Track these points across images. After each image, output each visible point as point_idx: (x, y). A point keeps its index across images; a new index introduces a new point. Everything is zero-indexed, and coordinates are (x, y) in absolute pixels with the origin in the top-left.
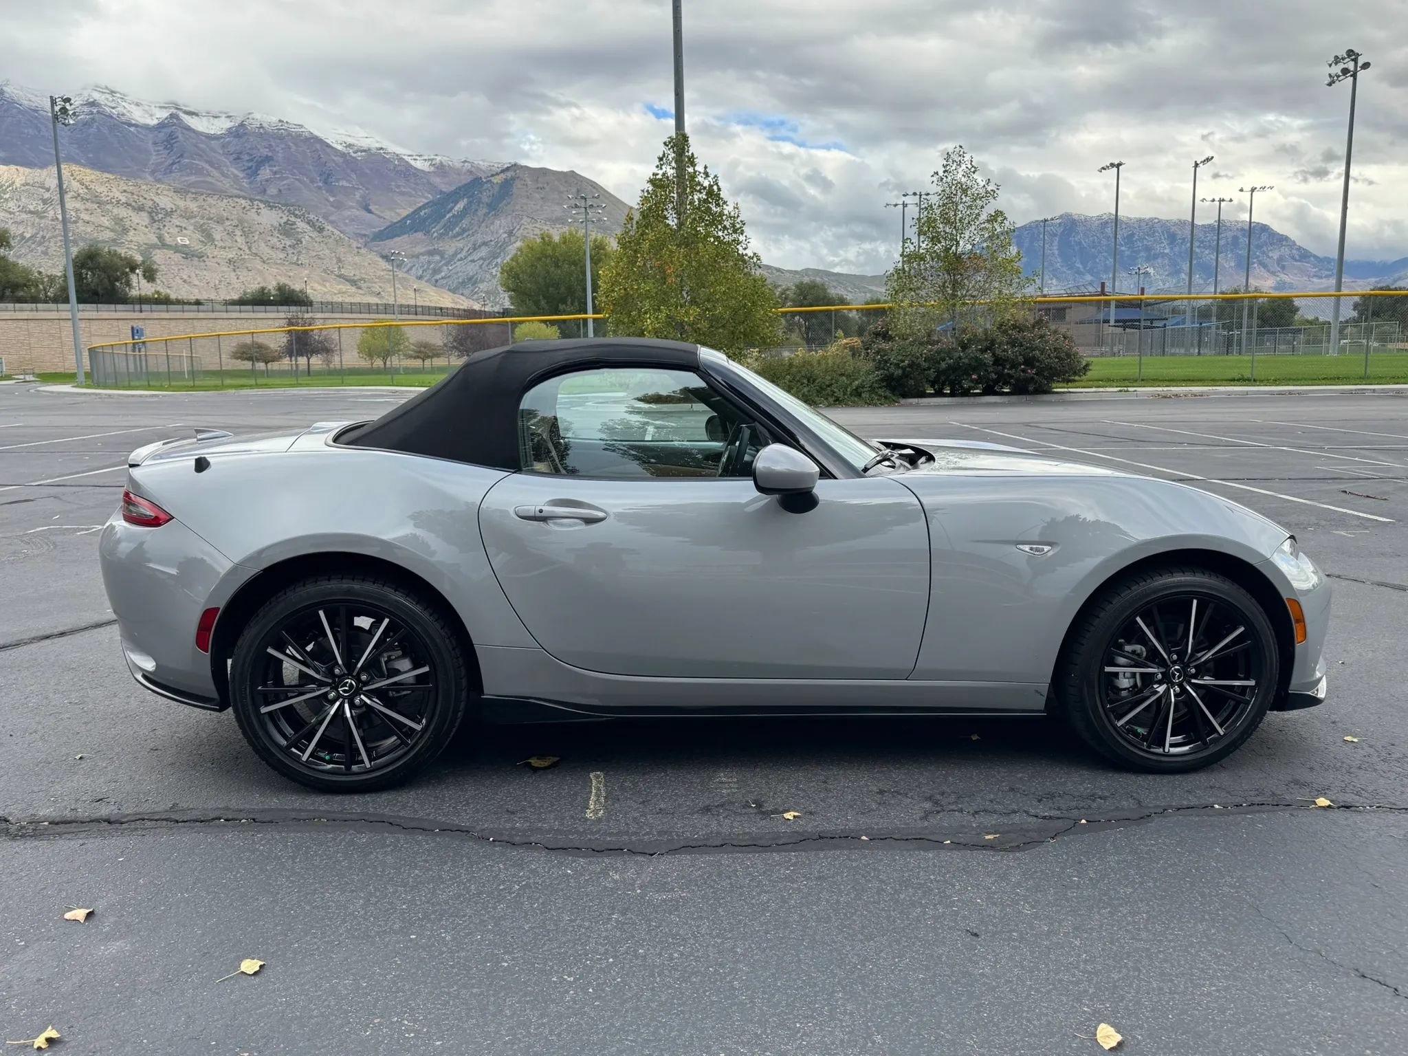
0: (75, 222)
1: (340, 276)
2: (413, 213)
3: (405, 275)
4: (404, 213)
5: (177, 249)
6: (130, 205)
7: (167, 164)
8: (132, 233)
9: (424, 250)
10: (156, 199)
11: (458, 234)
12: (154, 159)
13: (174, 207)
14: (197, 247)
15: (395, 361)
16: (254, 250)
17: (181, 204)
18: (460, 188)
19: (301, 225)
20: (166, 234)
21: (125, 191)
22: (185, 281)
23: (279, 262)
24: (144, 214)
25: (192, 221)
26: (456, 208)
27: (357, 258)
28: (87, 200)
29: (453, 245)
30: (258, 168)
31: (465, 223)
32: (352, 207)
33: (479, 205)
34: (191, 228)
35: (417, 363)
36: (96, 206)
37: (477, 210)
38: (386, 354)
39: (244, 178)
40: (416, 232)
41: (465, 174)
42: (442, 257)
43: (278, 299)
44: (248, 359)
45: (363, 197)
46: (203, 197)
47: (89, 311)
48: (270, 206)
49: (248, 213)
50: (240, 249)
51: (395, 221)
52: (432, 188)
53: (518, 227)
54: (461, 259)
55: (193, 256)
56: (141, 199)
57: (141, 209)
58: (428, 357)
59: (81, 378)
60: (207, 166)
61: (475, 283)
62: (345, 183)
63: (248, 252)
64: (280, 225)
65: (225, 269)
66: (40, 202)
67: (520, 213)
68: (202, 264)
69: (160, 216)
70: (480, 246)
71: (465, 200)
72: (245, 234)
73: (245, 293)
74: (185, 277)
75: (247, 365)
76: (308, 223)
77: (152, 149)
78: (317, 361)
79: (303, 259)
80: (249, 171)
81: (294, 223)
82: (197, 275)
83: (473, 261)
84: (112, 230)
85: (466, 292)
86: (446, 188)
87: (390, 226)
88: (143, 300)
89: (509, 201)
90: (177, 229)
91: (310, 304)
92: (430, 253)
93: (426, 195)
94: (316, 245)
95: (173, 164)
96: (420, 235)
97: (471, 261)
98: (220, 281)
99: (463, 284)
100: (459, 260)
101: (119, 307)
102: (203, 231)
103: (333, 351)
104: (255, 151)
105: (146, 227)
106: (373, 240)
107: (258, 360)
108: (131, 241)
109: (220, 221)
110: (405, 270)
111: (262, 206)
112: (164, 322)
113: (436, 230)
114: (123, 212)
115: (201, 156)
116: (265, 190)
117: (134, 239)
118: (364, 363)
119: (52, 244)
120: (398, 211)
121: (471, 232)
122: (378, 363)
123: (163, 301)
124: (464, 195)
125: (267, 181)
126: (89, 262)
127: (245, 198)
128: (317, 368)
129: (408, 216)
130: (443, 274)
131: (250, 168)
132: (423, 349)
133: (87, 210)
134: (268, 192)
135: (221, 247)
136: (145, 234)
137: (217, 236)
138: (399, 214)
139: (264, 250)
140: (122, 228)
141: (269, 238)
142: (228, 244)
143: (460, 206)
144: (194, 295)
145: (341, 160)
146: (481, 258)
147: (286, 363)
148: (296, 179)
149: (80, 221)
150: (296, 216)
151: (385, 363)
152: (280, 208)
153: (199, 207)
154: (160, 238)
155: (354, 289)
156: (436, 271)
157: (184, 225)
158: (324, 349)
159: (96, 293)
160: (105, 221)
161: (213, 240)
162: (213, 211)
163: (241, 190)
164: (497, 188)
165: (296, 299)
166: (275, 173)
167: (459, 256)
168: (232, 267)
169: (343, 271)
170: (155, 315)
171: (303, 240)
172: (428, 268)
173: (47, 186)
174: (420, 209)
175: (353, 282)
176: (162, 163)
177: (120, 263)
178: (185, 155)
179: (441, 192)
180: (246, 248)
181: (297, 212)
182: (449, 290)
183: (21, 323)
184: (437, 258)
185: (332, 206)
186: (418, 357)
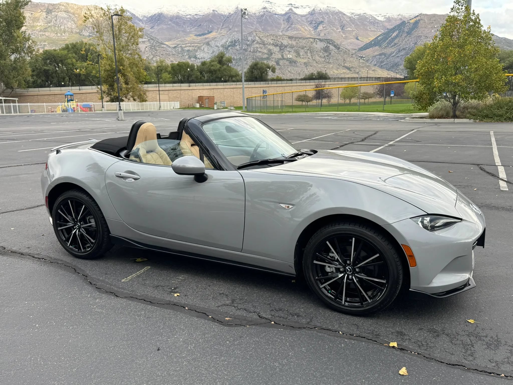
0: (256, 52)
1: (343, 67)
2: (375, 39)
3: (370, 65)
4: (372, 39)
5: (288, 60)
6: (273, 44)
7: (287, 28)
8: (273, 55)
9: (378, 53)
10: (282, 42)
11: (393, 46)
12: (283, 26)
13: (288, 44)
14: (295, 58)
15: (353, 100)
16: (314, 58)
17: (290, 42)
18: (395, 27)
19: (331, 47)
20: (284, 55)
21: (272, 39)
22: (289, 72)
23: (322, 62)
24: (278, 48)
25: (294, 49)
26: (393, 35)
27: (351, 59)
28: (260, 43)
29: (390, 50)
30: (318, 26)
31: (396, 41)
32: (351, 38)
33: (403, 33)
34: (293, 51)
35: (362, 101)
36: (263, 46)
37: (402, 35)
38: (350, 98)
39: (313, 30)
40: (375, 46)
41: (398, 20)
42: (385, 56)
43: (317, 77)
44: (301, 101)
45: (356, 34)
46: (298, 39)
47: (252, 84)
48: (321, 41)
49: (313, 44)
50: (309, 58)
51: (368, 42)
52: (384, 27)
53: (419, 41)
54: (393, 56)
55: (293, 62)
56: (277, 42)
57: (277, 46)
58: (367, 98)
59: (244, 108)
60: (300, 27)
61: (398, 65)
62: (350, 29)
63: (311, 59)
64: (324, 48)
65: (303, 66)
66: (246, 46)
67: (421, 35)
68: (296, 65)
69: (283, 48)
70: (401, 50)
71: (397, 31)
72: (311, 52)
73: (306, 75)
74: (289, 70)
75: (300, 103)
76: (334, 46)
77: (282, 23)
78: (325, 101)
79: (331, 61)
80: (314, 28)
81: (329, 47)
82: (293, 69)
83: (398, 57)
84: (267, 54)
85: (393, 70)
86: (390, 27)
87: (365, 45)
88: (273, 80)
89: (416, 30)
90: (288, 52)
91: (329, 78)
92: (380, 55)
93: (381, 30)
94: (336, 54)
95: (289, 27)
96: (377, 47)
97: (397, 57)
98: (301, 71)
99: (393, 67)
100: (392, 57)
101: (262, 83)
102: (297, 52)
103: (331, 97)
104: (317, 20)
105: (278, 52)
106: (358, 51)
107: (304, 101)
108: (273, 58)
109: (303, 48)
110: (370, 62)
111: (318, 41)
112: (275, 88)
113: (385, 44)
114: (271, 47)
115: (298, 23)
116: (320, 34)
117: (274, 57)
118: (341, 101)
119: (249, 61)
120: (369, 38)
121: (398, 45)
122: (348, 101)
123: (279, 80)
124: (397, 29)
125: (321, 31)
126: (255, 67)
127: (312, 38)
128: (325, 104)
129: (373, 40)
130: (385, 63)
131: (315, 26)
132: (365, 95)
133: (260, 47)
134: (321, 35)
135: (302, 58)
136: (278, 55)
137: (301, 54)
138: (369, 40)
139: (317, 58)
140: (270, 53)
141: (319, 53)
142: (305, 57)
143: (395, 34)
144: (288, 76)
145: (349, 20)
146: (402, 55)
147: (314, 102)
148: (331, 29)
149: (258, 52)
150: (330, 44)
151: (350, 101)
152: (324, 41)
153: (296, 43)
154: (282, 56)
155: (349, 71)
156: (382, 62)
157: (290, 50)
158: (328, 96)
159: (256, 78)
160: (265, 51)
161: (300, 55)
162: (301, 44)
163: (311, 35)
164: (412, 25)
165: (324, 77)
166: (324, 27)
167: (392, 55)
168: (305, 65)
169: (345, 65)
170: (273, 85)
171: (332, 53)
172: (379, 61)
173: (249, 39)
174: (378, 37)
175: (348, 68)
176: (285, 27)
177: (264, 67)
178: (293, 24)
179: (388, 29)
180: (311, 58)
181: (330, 42)
182: (387, 69)
183: (231, 89)
184: (383, 56)
185: (344, 39)
186: (363, 98)
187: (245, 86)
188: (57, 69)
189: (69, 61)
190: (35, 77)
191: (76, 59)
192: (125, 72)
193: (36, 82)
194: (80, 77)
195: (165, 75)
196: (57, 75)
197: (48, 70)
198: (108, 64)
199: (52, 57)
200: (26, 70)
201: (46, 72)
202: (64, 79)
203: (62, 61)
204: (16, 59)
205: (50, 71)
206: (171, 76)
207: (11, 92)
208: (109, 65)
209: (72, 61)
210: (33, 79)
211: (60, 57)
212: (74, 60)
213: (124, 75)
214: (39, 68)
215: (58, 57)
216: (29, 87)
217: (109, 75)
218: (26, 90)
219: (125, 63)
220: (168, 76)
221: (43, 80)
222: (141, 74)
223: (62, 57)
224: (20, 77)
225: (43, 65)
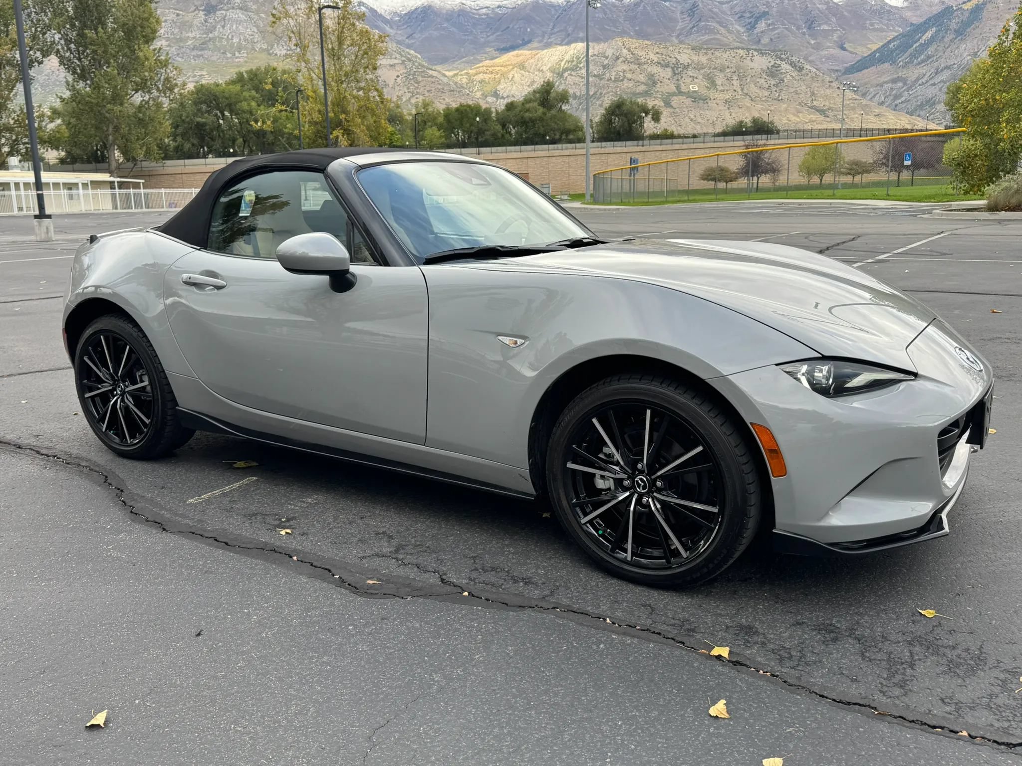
0: (622, 80)
1: (811, 108)
2: (883, 46)
3: (869, 103)
4: (874, 47)
5: (689, 95)
6: (659, 63)
7: (688, 28)
8: (658, 85)
9: (889, 78)
10: (678, 57)
11: (923, 61)
12: (680, 25)
13: (690, 62)
14: (704, 92)
15: (828, 178)
16: (745, 91)
17: (695, 58)
18: (929, 19)
19: (785, 66)
20: (682, 84)
21: (657, 53)
22: (692, 120)
23: (764, 99)
24: (669, 70)
25: (702, 72)
26: (924, 38)
27: (828, 90)
28: (631, 63)
29: (916, 71)
30: (756, 22)
31: (930, 50)
32: (829, 47)
33: (946, 33)
34: (701, 77)
35: (848, 179)
36: (636, 67)
37: (943, 37)
38: (822, 173)
39: (745, 32)
40: (883, 63)
41: (936, 5)
42: (905, 84)
43: (752, 129)
44: (712, 180)
45: (840, 37)
46: (712, 51)
47: (608, 147)
48: (761, 53)
49: (745, 61)
50: (735, 91)
51: (865, 55)
52: (904, 20)
53: (984, 48)
54: (923, 84)
55: (699, 99)
56: (668, 58)
57: (667, 66)
58: (859, 173)
59: (588, 197)
60: (717, 26)
61: (934, 103)
62: (826, 27)
63: (740, 92)
64: (768, 68)
65: (722, 108)
66: (601, 68)
67: (988, 35)
68: (706, 105)
69: (680, 70)
70: (942, 70)
71: (934, 29)
72: (740, 78)
73: (727, 126)
74: (692, 117)
75: (710, 185)
76: (791, 64)
77: (679, 18)
78: (765, 180)
79: (784, 96)
80: (749, 27)
81: (780, 66)
82: (700, 115)
83: (934, 85)
84: (645, 84)
85: (922, 113)
86: (916, 20)
87: (861, 60)
88: (654, 137)
89: (978, 24)
90: (691, 79)
91: (778, 132)
92: (894, 81)
93: (897, 28)
94: (795, 82)
95: (693, 27)
96: (886, 65)
97: (932, 85)
98: (717, 118)
99: (921, 107)
100: (920, 85)
101: (629, 143)
102: (709, 79)
103: (779, 171)
104: (755, 9)
105: (669, 79)
106: (845, 73)
107: (719, 181)
108: (658, 92)
109: (722, 70)
110: (869, 98)
111: (755, 53)
112: (657, 153)
113: (903, 59)
114: (654, 69)
115: (713, 18)
116: (760, 40)
117: (660, 90)
118: (803, 181)
119: (606, 99)
120: (869, 46)
121: (935, 58)
122: (816, 180)
123: (667, 136)
124: (933, 25)
125: (762, 32)
126: (617, 110)
127: (743, 49)
128: (766, 185)
129: (877, 50)
130: (903, 99)
131: (750, 23)
132: (854, 166)
133: (631, 70)
134: (763, 41)
135: (721, 91)
136: (668, 85)
137: (719, 82)
138: (869, 49)
139: (753, 90)
140: (652, 81)
141: (758, 80)
142: (726, 88)
143: (929, 34)
144: (689, 130)
145: (824, 7)
146: (942, 81)
147: (742, 182)
148: (786, 28)
149: (626, 80)
150: (782, 59)
151: (821, 180)
152: (769, 54)
153: (708, 60)
154: (678, 87)
155: (822, 118)
156: (897, 97)
157: (695, 75)
158: (773, 170)
159: (619, 133)
160: (642, 78)
161: (716, 85)
162: (718, 61)
163: (740, 43)
164: (967, 14)
165: (766, 129)
166: (769, 25)
167: (920, 82)
168: (727, 106)
169: (815, 103)
170: (652, 148)
171: (785, 79)
172: (890, 95)
173: (607, 55)
174: (889, 42)
175: (822, 112)
176: (686, 27)
177: (637, 109)
178: (702, 19)
179: (912, 24)
180: (739, 90)
181: (783, 56)
182: (907, 113)
183: (565, 158)
184: (900, 84)
185: (813, 48)
186: (850, 174)
187: (592, 151)
188: (221, 122)
189: (244, 105)
190: (179, 139)
191: (257, 102)
192: (349, 126)
193: (180, 148)
194: (264, 137)
195: (432, 133)
196: (221, 135)
197: (204, 124)
198: (317, 109)
199: (212, 98)
200: (160, 123)
201: (200, 126)
202: (234, 141)
203: (231, 107)
204: (144, 103)
205: (207, 127)
206: (443, 134)
207: (133, 168)
208: (319, 111)
209: (249, 104)
210: (176, 141)
211: (227, 98)
212: (253, 104)
213: (347, 132)
214: (187, 120)
215: (224, 97)
216: (166, 157)
217: (318, 131)
218: (161, 164)
219: (350, 108)
220: (438, 134)
221: (193, 145)
222: (381, 131)
223: (230, 97)
224: (149, 139)
225: (195, 115)
